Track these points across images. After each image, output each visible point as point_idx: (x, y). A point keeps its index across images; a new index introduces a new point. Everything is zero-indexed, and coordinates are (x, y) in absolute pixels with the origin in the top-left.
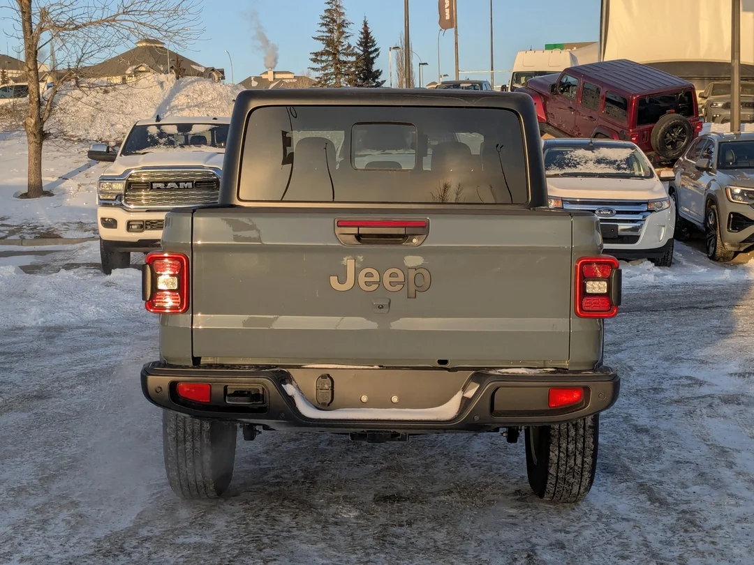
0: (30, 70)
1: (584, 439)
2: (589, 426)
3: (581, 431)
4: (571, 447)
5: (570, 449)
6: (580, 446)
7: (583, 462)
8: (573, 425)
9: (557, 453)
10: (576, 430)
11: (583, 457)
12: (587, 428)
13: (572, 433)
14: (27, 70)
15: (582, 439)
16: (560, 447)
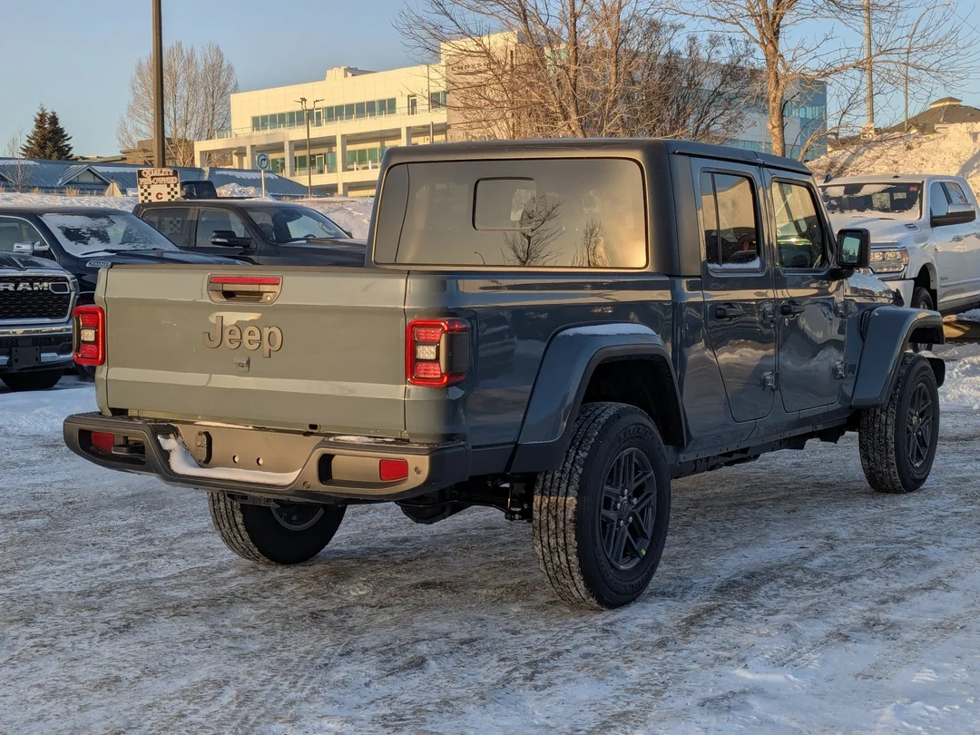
0: (774, 127)
1: (565, 534)
2: (570, 520)
3: (561, 525)
4: (552, 542)
5: (552, 544)
6: (561, 541)
7: (568, 561)
8: (553, 517)
9: (540, 546)
10: (556, 523)
11: (567, 555)
12: (567, 522)
13: (552, 525)
14: (771, 127)
15: (562, 533)
16: (542, 541)
